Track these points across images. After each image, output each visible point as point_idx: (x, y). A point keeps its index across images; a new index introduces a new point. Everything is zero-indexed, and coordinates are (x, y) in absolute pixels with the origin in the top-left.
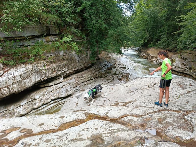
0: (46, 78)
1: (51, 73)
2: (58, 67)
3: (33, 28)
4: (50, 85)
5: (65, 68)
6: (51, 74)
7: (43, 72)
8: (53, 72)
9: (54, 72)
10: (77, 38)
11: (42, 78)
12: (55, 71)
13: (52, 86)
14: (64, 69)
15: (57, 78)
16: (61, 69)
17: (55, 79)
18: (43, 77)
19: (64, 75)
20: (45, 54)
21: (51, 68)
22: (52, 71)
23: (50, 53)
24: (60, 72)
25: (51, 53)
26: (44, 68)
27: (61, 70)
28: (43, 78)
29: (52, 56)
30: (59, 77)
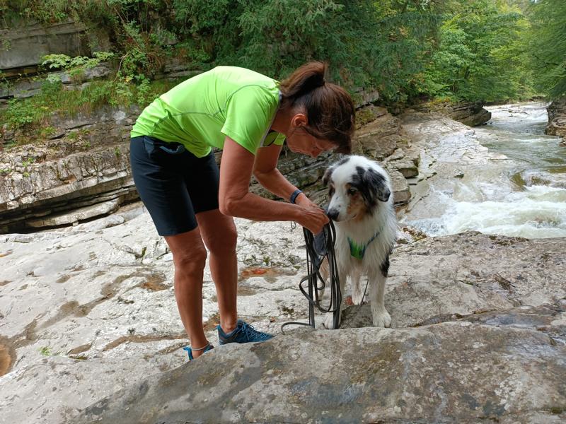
0: (28, 200)
1: (53, 182)
2: (83, 164)
3: (29, 40)
4: (58, 223)
5: (114, 166)
6: (55, 186)
7: (13, 180)
8: (64, 181)
9: (67, 179)
10: (180, 64)
11: (12, 197)
12: (71, 177)
13: (70, 225)
14: (109, 171)
15: (93, 201)
16: (97, 171)
17: (85, 203)
18: (14, 194)
19: (123, 190)
20: (56, 120)
21: (51, 168)
22: (58, 176)
23: (74, 117)
24: (92, 182)
25: (79, 118)
26: (21, 167)
27: (95, 174)
28: (17, 199)
29: (84, 128)
30: (102, 199)
